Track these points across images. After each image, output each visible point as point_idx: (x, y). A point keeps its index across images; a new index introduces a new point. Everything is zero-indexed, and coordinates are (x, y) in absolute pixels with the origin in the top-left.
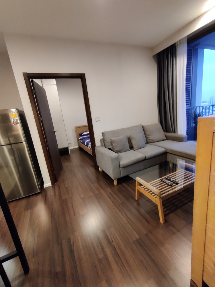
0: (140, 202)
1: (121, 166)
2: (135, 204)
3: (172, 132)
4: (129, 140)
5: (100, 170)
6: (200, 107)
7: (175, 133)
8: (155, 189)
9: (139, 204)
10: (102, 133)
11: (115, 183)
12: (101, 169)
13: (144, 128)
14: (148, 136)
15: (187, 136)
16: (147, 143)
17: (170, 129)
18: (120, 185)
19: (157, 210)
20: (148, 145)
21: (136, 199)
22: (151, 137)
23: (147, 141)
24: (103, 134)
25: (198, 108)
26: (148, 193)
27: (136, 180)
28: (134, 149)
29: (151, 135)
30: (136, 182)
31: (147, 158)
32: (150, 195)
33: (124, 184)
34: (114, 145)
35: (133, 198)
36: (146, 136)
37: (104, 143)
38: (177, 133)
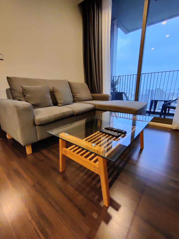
0: (68, 174)
1: (36, 124)
2: (59, 180)
3: (98, 93)
4: (53, 93)
5: (7, 137)
6: (116, 76)
7: (100, 93)
8: (95, 146)
9: (65, 179)
10: (7, 77)
11: (29, 151)
12: (9, 135)
13: (71, 85)
14: (75, 94)
15: (111, 95)
16: (74, 101)
17: (96, 90)
18: (36, 154)
19: (98, 186)
20: (75, 103)
21: (61, 171)
22: (78, 95)
23: (73, 99)
24: (8, 79)
25: (115, 78)
26: (81, 157)
27: (60, 137)
28: (59, 105)
29: (78, 93)
30: (60, 140)
31: (75, 114)
32: (85, 159)
33: (44, 151)
34: (28, 95)
35: (56, 169)
36: (72, 94)
37: (12, 93)
38: (102, 93)
